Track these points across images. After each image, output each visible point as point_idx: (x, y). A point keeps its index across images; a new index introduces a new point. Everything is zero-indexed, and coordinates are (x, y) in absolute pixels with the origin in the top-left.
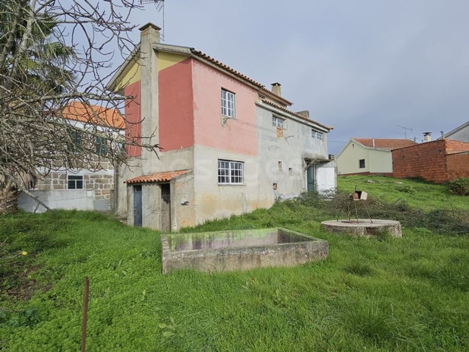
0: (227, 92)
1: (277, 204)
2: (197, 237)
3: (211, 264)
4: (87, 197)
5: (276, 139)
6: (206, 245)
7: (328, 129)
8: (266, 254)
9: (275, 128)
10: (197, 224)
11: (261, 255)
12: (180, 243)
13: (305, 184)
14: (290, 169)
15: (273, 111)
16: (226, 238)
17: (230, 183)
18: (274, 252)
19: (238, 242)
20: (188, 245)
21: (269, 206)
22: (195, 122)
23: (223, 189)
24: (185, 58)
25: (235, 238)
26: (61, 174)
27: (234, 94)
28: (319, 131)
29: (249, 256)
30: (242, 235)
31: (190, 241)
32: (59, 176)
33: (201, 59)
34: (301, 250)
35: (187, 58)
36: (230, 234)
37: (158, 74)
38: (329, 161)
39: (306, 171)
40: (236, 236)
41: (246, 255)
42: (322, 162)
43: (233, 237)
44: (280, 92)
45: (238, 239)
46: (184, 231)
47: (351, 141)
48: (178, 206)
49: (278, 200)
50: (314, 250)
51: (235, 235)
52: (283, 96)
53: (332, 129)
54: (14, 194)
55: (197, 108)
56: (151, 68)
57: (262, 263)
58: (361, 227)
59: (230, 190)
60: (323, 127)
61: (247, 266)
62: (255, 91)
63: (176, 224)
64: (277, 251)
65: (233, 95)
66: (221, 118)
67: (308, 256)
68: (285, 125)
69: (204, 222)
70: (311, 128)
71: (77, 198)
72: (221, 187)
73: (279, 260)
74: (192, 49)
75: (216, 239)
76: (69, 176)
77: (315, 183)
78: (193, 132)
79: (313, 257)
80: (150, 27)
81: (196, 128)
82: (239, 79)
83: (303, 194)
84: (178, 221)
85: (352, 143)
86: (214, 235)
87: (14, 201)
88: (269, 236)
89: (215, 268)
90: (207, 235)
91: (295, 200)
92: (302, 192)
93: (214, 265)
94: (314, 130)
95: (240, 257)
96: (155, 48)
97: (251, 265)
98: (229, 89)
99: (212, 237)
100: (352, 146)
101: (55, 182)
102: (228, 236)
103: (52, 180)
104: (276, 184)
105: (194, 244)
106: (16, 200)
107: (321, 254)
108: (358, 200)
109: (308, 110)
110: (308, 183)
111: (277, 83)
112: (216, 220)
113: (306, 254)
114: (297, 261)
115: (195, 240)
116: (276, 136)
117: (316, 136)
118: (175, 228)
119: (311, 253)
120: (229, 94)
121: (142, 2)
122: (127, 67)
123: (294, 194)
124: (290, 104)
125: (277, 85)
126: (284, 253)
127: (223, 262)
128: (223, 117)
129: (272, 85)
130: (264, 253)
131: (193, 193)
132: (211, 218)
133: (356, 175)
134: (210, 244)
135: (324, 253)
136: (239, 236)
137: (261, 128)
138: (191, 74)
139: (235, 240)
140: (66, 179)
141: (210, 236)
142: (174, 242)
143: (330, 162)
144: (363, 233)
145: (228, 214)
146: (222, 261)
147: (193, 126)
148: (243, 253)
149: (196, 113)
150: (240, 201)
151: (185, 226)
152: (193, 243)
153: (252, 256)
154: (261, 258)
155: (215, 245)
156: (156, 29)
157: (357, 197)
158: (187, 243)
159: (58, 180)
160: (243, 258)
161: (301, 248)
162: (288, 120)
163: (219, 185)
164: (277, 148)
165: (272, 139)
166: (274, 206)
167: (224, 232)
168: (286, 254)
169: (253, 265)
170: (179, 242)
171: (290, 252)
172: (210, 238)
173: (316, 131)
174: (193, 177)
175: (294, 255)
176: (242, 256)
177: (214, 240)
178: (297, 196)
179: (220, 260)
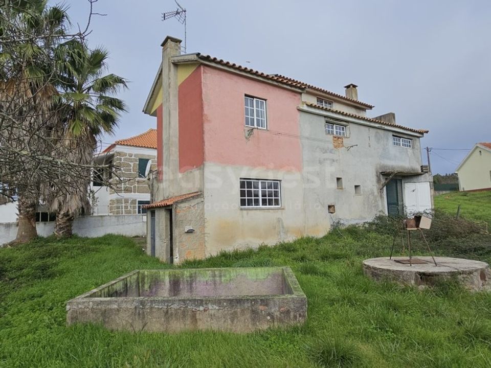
0: (255, 99)
1: (336, 232)
2: (175, 275)
3: (126, 319)
4: (143, 222)
5: (332, 149)
6: (186, 286)
7: (422, 133)
8: (205, 310)
9: (331, 137)
10: (208, 256)
11: (198, 312)
12: (155, 281)
13: (383, 205)
14: (356, 187)
15: (325, 117)
16: (211, 278)
17: (261, 206)
18: (217, 308)
19: (227, 283)
20: (164, 285)
21: (321, 234)
22: (207, 137)
23: (248, 213)
24: (196, 67)
25: (223, 279)
26: (132, 199)
27: (266, 100)
28: (406, 137)
29: (179, 311)
30: (232, 275)
31: (167, 279)
32: (130, 201)
33: (213, 64)
34: (261, 308)
35: (198, 65)
36: (217, 273)
37: (178, 89)
38: (421, 175)
39: (385, 188)
40: (225, 276)
41: (176, 310)
42: (411, 176)
43: (220, 276)
44: (356, 95)
45: (227, 280)
46: (189, 264)
47: (477, 147)
48: (181, 235)
49: (337, 226)
50: (282, 309)
51: (222, 274)
52: (360, 100)
53: (427, 132)
54: (68, 220)
55: (209, 121)
56: (169, 84)
57: (199, 323)
58: (411, 272)
59: (260, 215)
60: (411, 130)
61: (177, 326)
62: (296, 94)
63: (178, 256)
64: (222, 308)
65: (264, 101)
66: (244, 130)
67: (272, 318)
68: (348, 132)
69: (219, 254)
70: (391, 134)
71: (133, 223)
72: (245, 212)
73: (225, 321)
74: (198, 54)
75: (198, 279)
76: (139, 201)
77: (400, 203)
78: (203, 148)
79: (281, 320)
80: (169, 40)
81: (206, 144)
82: (270, 82)
83: (380, 218)
84: (180, 252)
85: (478, 150)
86: (196, 273)
87: (67, 226)
88: (269, 277)
89: (132, 326)
90: (187, 273)
91: (367, 226)
92: (378, 215)
93: (131, 321)
94: (397, 135)
95: (167, 312)
96: (173, 61)
97: (182, 326)
98: (257, 96)
99: (193, 275)
100: (479, 153)
101: (126, 207)
102: (214, 276)
103: (123, 205)
104: (334, 206)
105: (172, 283)
106: (71, 226)
107: (295, 317)
108: (416, 229)
109: (393, 112)
110: (388, 204)
111: (352, 85)
112: (237, 252)
113: (269, 314)
114: (253, 325)
115: (172, 279)
116: (331, 146)
117: (401, 143)
118: (176, 261)
119: (277, 314)
120: (257, 102)
121: (166, 17)
122: (157, 87)
123: (365, 218)
124: (371, 107)
125: (351, 86)
126: (233, 311)
127: (144, 318)
128: (247, 129)
129: (345, 87)
130: (201, 308)
131: (202, 219)
132: (229, 249)
133: (485, 191)
134: (191, 284)
135: (300, 316)
136: (228, 276)
137: (307, 138)
138: (201, 82)
139: (223, 281)
140: (136, 204)
141: (192, 274)
142: (148, 279)
143: (423, 176)
144: (413, 282)
145: (255, 244)
146: (142, 316)
147: (203, 142)
148: (172, 306)
149: (207, 127)
150: (275, 228)
151: (191, 258)
152: (170, 282)
153: (184, 312)
154: (198, 316)
155: (197, 285)
156: (176, 42)
157: (414, 225)
158: (163, 282)
159: (129, 205)
160: (172, 314)
161: (261, 305)
162: (351, 125)
163: (241, 209)
164: (334, 161)
165: (325, 151)
166: (330, 234)
167: (208, 270)
168: (235, 313)
169: (185, 325)
170: (154, 279)
171: (243, 311)
172: (191, 277)
173: (400, 137)
174: (203, 200)
175: (249, 315)
176: (170, 312)
177: (196, 278)
178: (370, 220)
179: (139, 314)
